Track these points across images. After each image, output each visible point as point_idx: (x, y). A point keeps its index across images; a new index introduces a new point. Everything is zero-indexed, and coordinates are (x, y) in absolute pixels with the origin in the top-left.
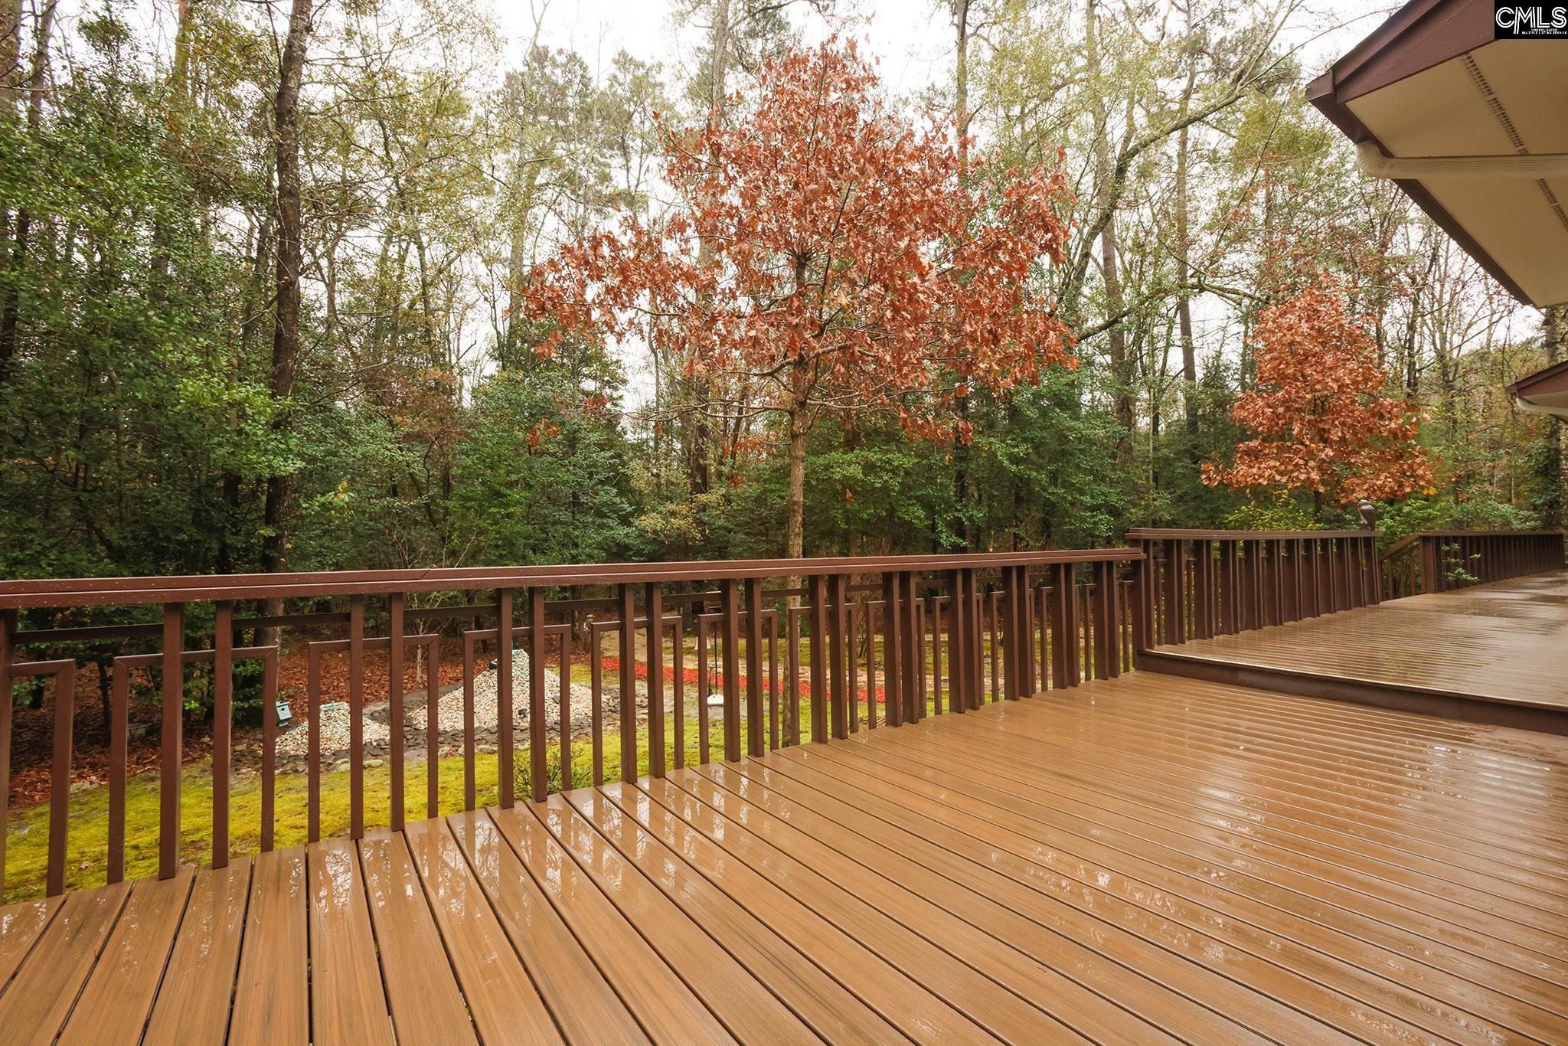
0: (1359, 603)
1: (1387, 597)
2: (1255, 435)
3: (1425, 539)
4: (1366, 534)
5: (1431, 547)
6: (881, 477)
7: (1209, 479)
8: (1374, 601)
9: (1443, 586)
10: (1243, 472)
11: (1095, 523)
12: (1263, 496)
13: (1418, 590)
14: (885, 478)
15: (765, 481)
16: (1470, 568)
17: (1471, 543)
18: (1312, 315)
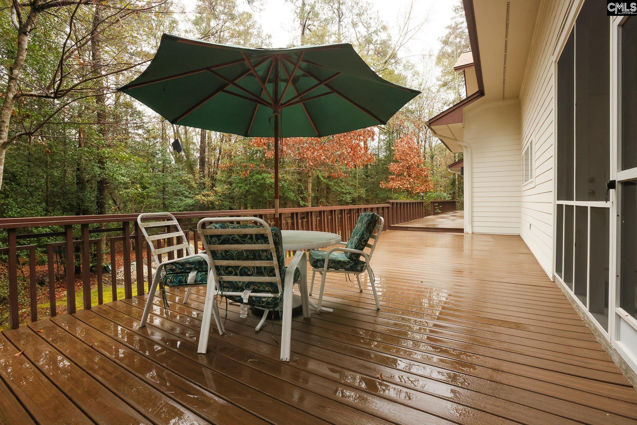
0: (421, 218)
1: (426, 216)
2: (394, 174)
3: (431, 202)
4: (421, 201)
5: (433, 204)
6: (281, 183)
7: (382, 186)
8: (423, 217)
9: (436, 214)
10: (391, 184)
11: (347, 198)
12: (397, 191)
13: (430, 215)
14: (283, 183)
15: (237, 183)
16: (440, 209)
17: (440, 203)
18: (408, 143)
